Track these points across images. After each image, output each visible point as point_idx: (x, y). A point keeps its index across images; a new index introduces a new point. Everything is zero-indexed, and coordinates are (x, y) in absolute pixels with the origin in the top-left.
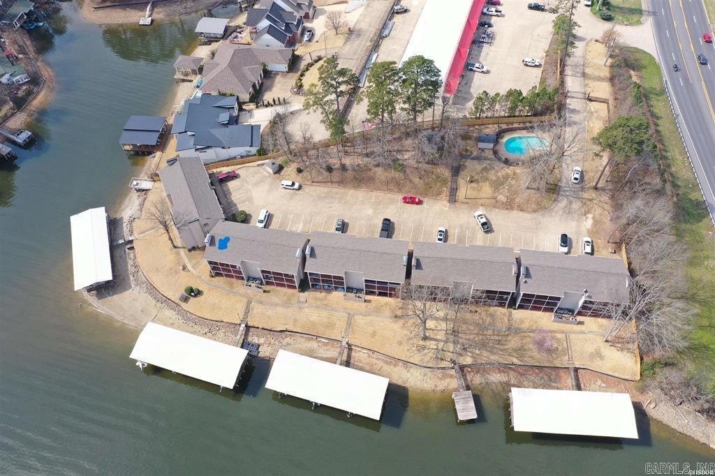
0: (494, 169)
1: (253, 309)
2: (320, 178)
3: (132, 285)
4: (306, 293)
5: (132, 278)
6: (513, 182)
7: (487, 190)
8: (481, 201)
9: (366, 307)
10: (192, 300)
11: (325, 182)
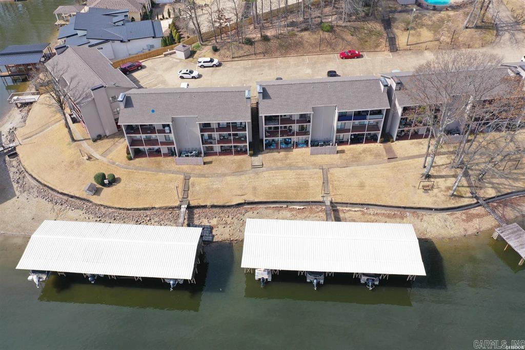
0: (426, 15)
1: (193, 185)
2: (241, 52)
3: (17, 193)
4: (260, 157)
5: (15, 185)
6: (450, 24)
7: (426, 35)
8: (424, 45)
9: (341, 158)
10: (106, 190)
11: (248, 55)
